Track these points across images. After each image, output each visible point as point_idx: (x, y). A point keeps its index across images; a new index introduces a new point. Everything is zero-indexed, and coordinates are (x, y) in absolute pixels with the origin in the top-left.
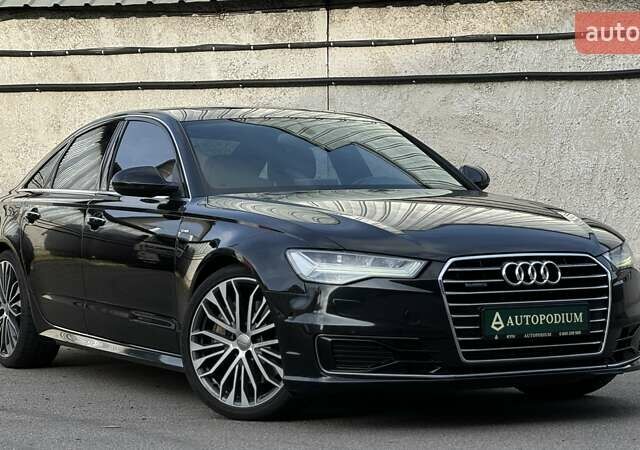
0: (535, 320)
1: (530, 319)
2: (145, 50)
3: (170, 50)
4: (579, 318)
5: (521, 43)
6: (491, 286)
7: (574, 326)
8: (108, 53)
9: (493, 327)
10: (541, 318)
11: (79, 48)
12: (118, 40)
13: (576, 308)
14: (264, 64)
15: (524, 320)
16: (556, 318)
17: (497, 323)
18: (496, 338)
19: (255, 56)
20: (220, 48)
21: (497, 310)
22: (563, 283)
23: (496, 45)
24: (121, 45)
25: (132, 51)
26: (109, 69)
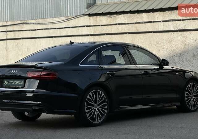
2: (154, 22)
3: (160, 22)
8: (145, 23)
11: (138, 22)
12: (148, 19)
14: (185, 25)
19: (182, 22)
20: (173, 21)
24: (148, 21)
25: (150, 22)
26: (145, 27)
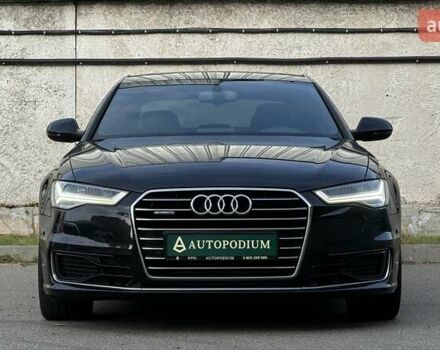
0: (218, 245)
1: (212, 245)
4: (266, 245)
5: (230, 35)
6: (178, 215)
7: (260, 252)
9: (175, 249)
10: (225, 243)
13: (264, 236)
14: (23, 46)
15: (207, 245)
16: (240, 244)
17: (179, 246)
18: (178, 258)
19: (15, 40)
21: (179, 235)
22: (252, 214)
23: (211, 36)
